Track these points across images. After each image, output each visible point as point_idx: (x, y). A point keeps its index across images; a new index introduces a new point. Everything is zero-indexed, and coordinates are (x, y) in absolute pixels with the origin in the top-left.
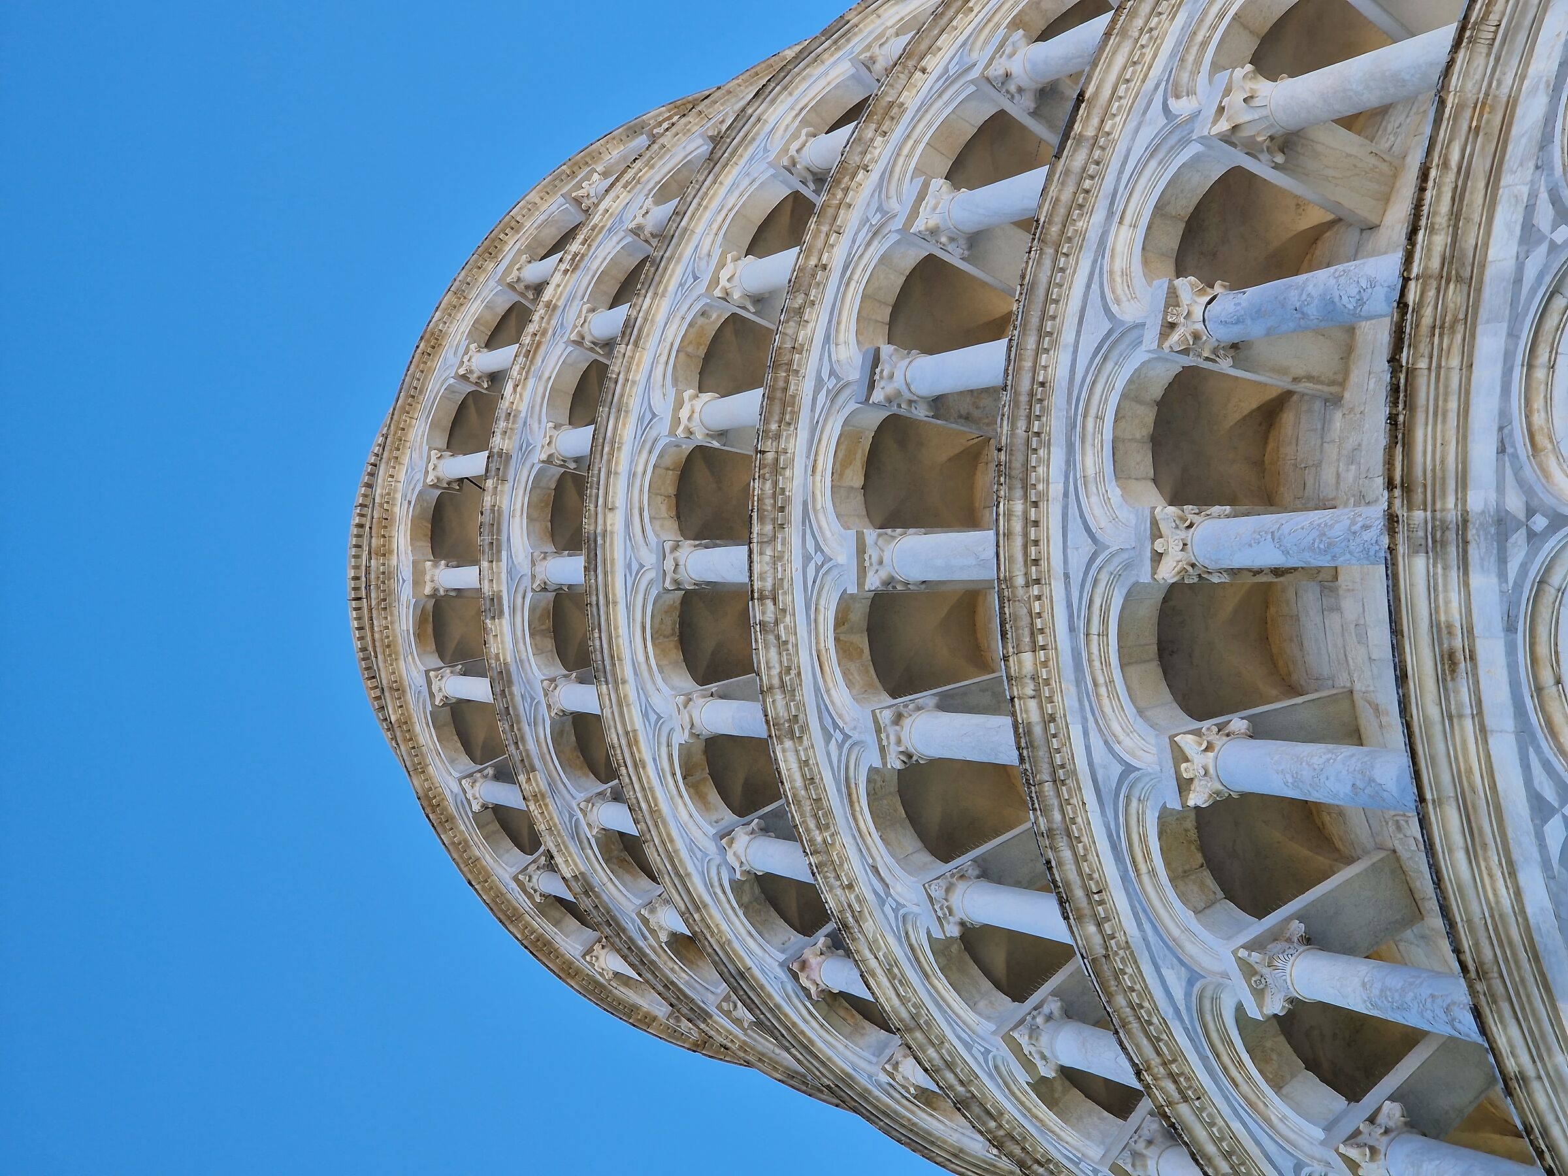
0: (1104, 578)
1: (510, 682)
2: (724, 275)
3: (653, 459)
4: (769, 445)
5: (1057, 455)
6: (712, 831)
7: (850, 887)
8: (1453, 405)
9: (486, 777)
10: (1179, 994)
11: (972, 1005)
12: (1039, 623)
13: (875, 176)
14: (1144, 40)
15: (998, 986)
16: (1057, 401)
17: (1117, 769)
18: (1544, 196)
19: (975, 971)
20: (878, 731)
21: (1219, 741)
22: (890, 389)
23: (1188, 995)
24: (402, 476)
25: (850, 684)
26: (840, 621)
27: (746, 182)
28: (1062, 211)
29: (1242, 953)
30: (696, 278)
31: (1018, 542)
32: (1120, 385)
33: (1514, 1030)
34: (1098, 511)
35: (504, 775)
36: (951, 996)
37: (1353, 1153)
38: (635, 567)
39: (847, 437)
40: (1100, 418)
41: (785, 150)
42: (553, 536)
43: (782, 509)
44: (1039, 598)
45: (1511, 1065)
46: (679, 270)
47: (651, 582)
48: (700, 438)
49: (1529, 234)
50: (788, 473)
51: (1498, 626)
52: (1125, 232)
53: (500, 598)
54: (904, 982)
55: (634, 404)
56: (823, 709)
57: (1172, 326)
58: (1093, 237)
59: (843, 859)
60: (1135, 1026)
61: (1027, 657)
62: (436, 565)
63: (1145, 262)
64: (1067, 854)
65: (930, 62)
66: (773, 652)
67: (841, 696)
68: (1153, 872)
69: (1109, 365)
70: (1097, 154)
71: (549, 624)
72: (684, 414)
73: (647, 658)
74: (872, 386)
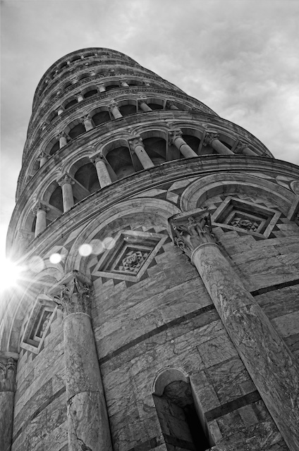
49: (93, 144)
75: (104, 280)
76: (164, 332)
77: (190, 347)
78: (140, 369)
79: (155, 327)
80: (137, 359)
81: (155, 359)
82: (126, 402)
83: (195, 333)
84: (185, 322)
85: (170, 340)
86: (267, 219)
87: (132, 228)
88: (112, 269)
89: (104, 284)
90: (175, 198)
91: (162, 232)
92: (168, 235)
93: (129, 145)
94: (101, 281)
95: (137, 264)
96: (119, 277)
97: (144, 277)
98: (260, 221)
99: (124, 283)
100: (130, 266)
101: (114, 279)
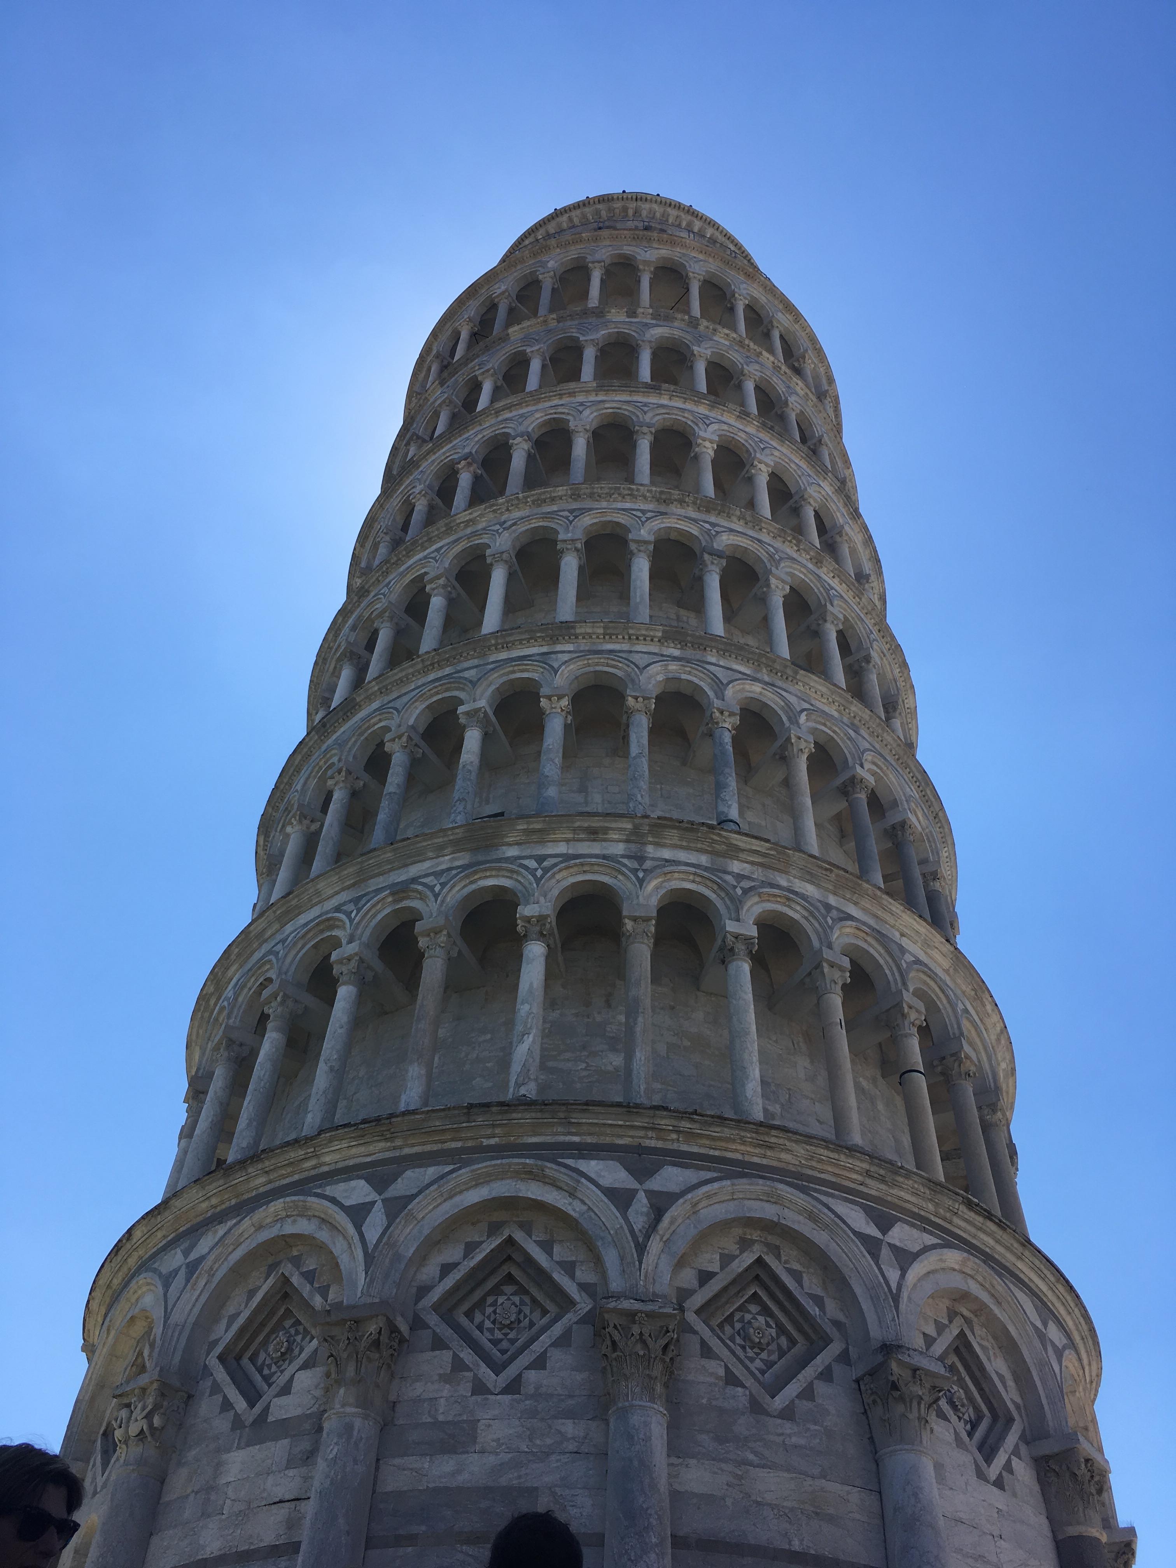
0: (629, 670)
1: (596, 318)
2: (763, 467)
3: (689, 423)
5: (677, 653)
6: (530, 430)
7: (508, 510)
8: (684, 844)
9: (554, 284)
10: (466, 674)
12: (614, 637)
13: (795, 555)
15: (463, 567)
16: (698, 655)
17: (555, 664)
18: (753, 884)
20: (572, 540)
21: (564, 713)
22: (708, 561)
23: (466, 679)
25: (592, 526)
26: (618, 525)
27: (800, 474)
28: (772, 664)
29: (483, 709)
30: (763, 449)
31: (645, 632)
32: (702, 684)
34: (655, 670)
38: (646, 409)
39: (690, 537)
40: (690, 673)
41: (810, 496)
43: (665, 501)
44: (623, 638)
47: (637, 416)
48: (696, 450)
49: (740, 877)
50: (679, 506)
52: (760, 690)
53: (635, 317)
54: (466, 526)
56: (583, 511)
57: (722, 713)
58: (759, 676)
62: (651, 272)
63: (747, 699)
64: (519, 636)
65: (836, 580)
66: (607, 491)
67: (587, 520)
68: (514, 672)
69: (710, 681)
70: (790, 679)
72: (707, 444)
73: (607, 408)
74: (711, 554)
75: (706, 1351)
86: (995, 1417)
87: (783, 1258)
88: (715, 1322)
89: (704, 1362)
90: (893, 1275)
91: (837, 1324)
92: (847, 1343)
93: (816, 968)
94: (698, 1346)
95: (762, 1350)
96: (738, 1371)
97: (788, 1414)
98: (981, 1411)
99: (745, 1395)
100: (748, 1344)
101: (726, 1367)
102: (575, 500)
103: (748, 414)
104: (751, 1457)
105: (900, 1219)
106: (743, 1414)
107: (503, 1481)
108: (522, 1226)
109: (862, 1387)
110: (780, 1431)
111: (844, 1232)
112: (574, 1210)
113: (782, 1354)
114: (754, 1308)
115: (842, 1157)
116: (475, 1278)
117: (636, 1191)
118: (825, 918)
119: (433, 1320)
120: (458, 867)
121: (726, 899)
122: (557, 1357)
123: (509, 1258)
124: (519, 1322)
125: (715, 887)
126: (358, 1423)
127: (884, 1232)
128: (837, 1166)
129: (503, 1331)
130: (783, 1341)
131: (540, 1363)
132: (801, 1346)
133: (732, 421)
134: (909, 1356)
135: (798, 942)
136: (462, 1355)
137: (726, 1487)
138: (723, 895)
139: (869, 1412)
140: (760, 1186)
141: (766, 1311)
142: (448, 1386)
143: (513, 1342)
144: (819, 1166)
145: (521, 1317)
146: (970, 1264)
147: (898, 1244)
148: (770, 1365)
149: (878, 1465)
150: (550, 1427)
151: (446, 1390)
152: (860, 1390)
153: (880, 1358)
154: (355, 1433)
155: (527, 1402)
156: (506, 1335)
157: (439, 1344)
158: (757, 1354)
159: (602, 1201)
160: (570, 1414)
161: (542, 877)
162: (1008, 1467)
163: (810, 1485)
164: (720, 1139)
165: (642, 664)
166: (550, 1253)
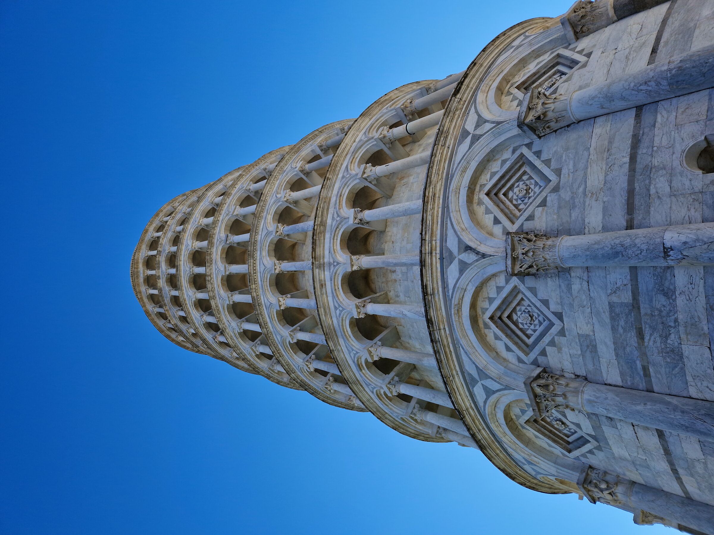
0: (266, 272)
1: (162, 291)
2: (201, 221)
3: (188, 252)
4: (209, 250)
5: (259, 253)
6: (199, 315)
7: (224, 324)
8: (322, 245)
9: (157, 307)
10: (279, 340)
11: (245, 343)
12: (256, 280)
13: (227, 205)
14: (272, 184)
15: (250, 340)
16: (258, 243)
17: (269, 303)
18: (335, 213)
19: (246, 337)
20: (228, 298)
21: (286, 299)
22: (230, 241)
23: (281, 340)
24: (140, 255)
25: (223, 290)
26: (222, 279)
28: (259, 212)
29: (290, 333)
30: (196, 221)
31: (252, 267)
32: (269, 241)
33: (332, 343)
34: (265, 262)
35: (161, 307)
36: (241, 341)
37: (307, 363)
38: (185, 271)
39: (223, 249)
40: (266, 246)
41: (211, 200)
42: (170, 265)
43: (211, 261)
44: (255, 276)
45: (331, 348)
46: (192, 220)
47: (188, 273)
48: (197, 249)
49: (333, 218)
50: (212, 255)
51: (329, 280)
52: (270, 216)
53: (160, 276)
54: (234, 340)
55: (185, 243)
56: (219, 294)
57: (278, 231)
58: (264, 216)
59: (223, 319)
60: (272, 345)
61: (254, 285)
62: (147, 270)
63: (273, 221)
64: (261, 318)
65: (236, 186)
66: (210, 285)
67: (222, 292)
68: (275, 320)
69: (267, 238)
70: (265, 203)
71: (169, 280)
72: (194, 245)
73: (188, 286)
74: (227, 241)
75: (531, 218)
76: (639, 157)
77: (673, 133)
78: (667, 184)
79: (627, 165)
80: (652, 187)
81: (664, 168)
82: (696, 203)
83: (660, 126)
84: (641, 135)
85: (653, 151)
86: (558, 64)
87: (486, 182)
88: (518, 213)
89: (536, 218)
90: (488, 126)
91: (514, 152)
92: (522, 145)
93: (367, 180)
94: (529, 222)
95: (530, 188)
96: (539, 200)
97: (558, 172)
98: (555, 71)
99: (551, 195)
100: (527, 196)
101: (538, 206)
102: (216, 298)
103: (183, 229)
104: (581, 189)
105: (464, 127)
106: (559, 195)
107: (608, 320)
108: (484, 313)
109: (543, 134)
110: (567, 175)
111: (470, 154)
112: (472, 289)
113: (531, 178)
114: (511, 194)
115: (436, 159)
116: (510, 334)
117: (459, 259)
118: (347, 178)
119: (533, 355)
120: (345, 343)
121: (342, 224)
122: (542, 294)
123: (500, 318)
124: (529, 312)
125: (338, 229)
126: (586, 396)
127: (469, 133)
128: (440, 161)
129: (535, 319)
130: (525, 178)
131: (546, 303)
132: (526, 168)
133: (187, 235)
134: (522, 113)
135: (358, 190)
136: (547, 342)
137: (598, 201)
138: (340, 226)
139: (554, 129)
140: (452, 198)
141: (511, 188)
142: (563, 349)
143: (539, 315)
144: (441, 170)
145: (527, 311)
146: (484, 88)
147: (474, 126)
148: (536, 184)
149: (581, 121)
150: (576, 297)
151: (565, 350)
152: (544, 136)
153: (525, 128)
154: (592, 398)
155: (566, 308)
156: (536, 318)
157: (543, 353)
158: (532, 190)
159: (465, 276)
160: (569, 288)
161: (342, 307)
162: (580, 52)
163: (594, 155)
164: (433, 220)
165: (264, 267)
166: (495, 299)
